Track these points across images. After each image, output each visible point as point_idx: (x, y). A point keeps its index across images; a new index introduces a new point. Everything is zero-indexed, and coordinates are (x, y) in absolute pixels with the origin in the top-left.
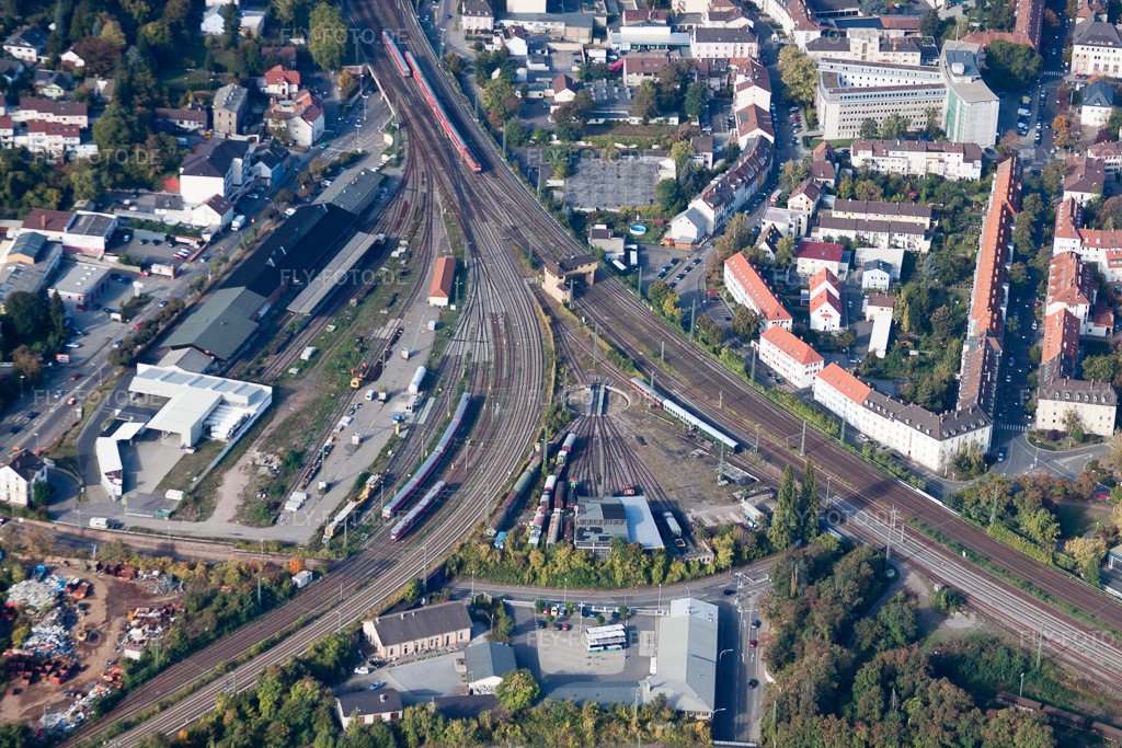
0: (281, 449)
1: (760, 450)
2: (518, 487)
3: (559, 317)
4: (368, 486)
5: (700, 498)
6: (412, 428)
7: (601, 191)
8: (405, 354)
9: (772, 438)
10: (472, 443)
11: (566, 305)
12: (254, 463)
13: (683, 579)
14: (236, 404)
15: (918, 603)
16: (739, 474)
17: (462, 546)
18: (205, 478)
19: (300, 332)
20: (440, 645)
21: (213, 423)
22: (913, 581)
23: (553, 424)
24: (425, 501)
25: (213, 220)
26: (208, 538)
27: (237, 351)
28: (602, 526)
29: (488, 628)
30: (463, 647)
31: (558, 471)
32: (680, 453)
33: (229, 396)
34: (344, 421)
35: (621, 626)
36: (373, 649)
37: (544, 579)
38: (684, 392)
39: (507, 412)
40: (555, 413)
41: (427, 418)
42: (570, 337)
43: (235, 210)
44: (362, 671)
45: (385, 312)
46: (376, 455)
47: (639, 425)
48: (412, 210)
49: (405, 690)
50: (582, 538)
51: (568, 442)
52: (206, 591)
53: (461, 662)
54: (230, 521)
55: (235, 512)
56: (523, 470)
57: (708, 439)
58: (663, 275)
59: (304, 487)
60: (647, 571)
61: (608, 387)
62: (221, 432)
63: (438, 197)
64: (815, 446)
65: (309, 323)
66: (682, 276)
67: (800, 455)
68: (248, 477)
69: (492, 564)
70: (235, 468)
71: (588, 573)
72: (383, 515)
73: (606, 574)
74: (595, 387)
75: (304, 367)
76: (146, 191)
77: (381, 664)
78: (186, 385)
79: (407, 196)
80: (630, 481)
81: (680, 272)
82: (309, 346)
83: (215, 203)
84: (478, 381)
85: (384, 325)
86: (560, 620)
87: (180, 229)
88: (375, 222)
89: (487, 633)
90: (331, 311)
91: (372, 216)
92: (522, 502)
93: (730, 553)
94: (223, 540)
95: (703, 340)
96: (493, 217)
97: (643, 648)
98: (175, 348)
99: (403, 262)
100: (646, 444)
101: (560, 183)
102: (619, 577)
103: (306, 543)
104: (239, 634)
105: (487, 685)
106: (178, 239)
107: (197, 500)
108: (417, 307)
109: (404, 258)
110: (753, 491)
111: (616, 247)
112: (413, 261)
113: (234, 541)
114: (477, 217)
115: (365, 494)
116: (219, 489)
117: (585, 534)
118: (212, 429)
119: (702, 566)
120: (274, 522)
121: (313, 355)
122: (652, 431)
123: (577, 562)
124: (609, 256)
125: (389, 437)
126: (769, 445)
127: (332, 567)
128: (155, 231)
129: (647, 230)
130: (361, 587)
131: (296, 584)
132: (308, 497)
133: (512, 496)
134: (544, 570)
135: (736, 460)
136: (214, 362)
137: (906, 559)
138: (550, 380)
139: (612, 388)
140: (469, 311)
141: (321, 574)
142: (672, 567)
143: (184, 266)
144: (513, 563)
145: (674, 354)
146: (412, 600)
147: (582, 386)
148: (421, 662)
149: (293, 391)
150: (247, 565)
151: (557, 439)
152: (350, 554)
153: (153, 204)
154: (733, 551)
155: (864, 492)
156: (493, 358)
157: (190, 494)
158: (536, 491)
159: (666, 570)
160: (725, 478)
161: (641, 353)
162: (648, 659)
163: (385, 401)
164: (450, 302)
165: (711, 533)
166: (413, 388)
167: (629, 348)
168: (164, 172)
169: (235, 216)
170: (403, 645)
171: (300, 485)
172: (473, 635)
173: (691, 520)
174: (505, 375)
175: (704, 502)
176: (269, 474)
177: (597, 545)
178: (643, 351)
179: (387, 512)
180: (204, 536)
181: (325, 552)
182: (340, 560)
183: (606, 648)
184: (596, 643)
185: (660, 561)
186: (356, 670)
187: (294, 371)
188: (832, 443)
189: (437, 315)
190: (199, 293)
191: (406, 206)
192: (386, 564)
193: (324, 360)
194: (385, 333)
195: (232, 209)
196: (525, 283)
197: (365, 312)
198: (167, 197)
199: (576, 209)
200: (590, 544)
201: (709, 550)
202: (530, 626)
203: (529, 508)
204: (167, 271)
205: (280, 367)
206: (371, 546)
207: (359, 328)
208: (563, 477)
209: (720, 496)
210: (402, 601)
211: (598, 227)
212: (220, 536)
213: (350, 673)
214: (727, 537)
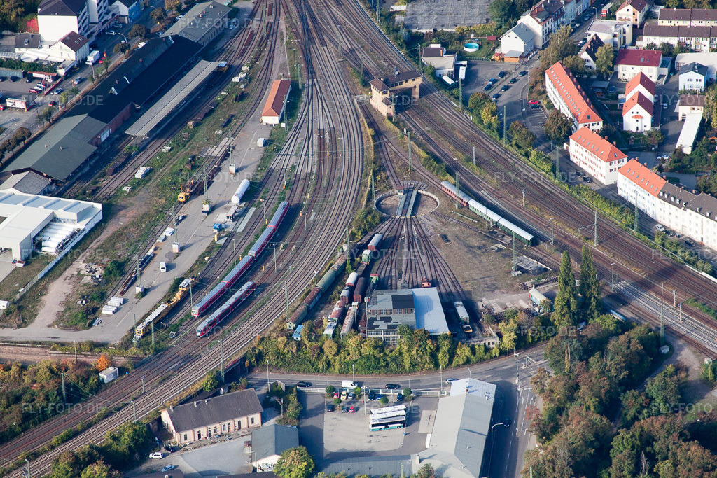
0: (105, 260)
1: (556, 242)
2: (320, 284)
3: (382, 129)
4: (181, 289)
5: (492, 288)
6: (231, 235)
7: (441, 13)
8: (233, 169)
9: (569, 231)
10: (285, 247)
11: (390, 118)
12: (79, 273)
13: (468, 362)
14: (67, 221)
15: (687, 376)
16: (532, 264)
17: (262, 339)
18: (30, 289)
19: (137, 154)
20: (232, 429)
21: (43, 238)
22: (687, 356)
23: (363, 227)
24: (231, 300)
25: (68, 56)
26: (27, 342)
27: (75, 173)
28: (392, 316)
29: (280, 413)
30: (251, 431)
31: (362, 268)
32: (479, 248)
33: (60, 213)
34: (168, 231)
35: (403, 407)
36: (170, 436)
37: (337, 366)
38: (492, 192)
39: (322, 218)
40: (366, 216)
41: (246, 227)
42: (390, 148)
43: (90, 46)
44: (156, 456)
45: (220, 132)
46: (194, 262)
47: (445, 225)
48: (257, 38)
49: (195, 471)
50: (372, 326)
51: (373, 243)
52: (17, 389)
53: (249, 444)
54: (49, 326)
55: (55, 318)
56: (329, 269)
57: (509, 235)
58: (489, 87)
59: (123, 293)
60: (433, 356)
61: (420, 191)
62: (50, 246)
63: (283, 25)
64: (609, 237)
65: (147, 145)
66: (506, 88)
67: (594, 245)
68: (71, 286)
69: (289, 355)
70: (61, 278)
71: (377, 360)
72: (193, 314)
73: (395, 359)
74: (408, 192)
75: (137, 185)
76: (9, 33)
77: (174, 449)
78: (20, 205)
79: (254, 25)
80: (429, 275)
81: (506, 83)
82: (144, 166)
83: (70, 41)
84: (298, 191)
85: (217, 144)
86: (349, 403)
87: (37, 66)
88: (222, 51)
89: (278, 417)
90: (168, 134)
91: (219, 46)
92: (324, 297)
93: (513, 336)
94: (40, 343)
95: (517, 145)
96: (333, 42)
97: (422, 426)
98: (15, 172)
99: (242, 86)
100: (448, 241)
101: (403, 8)
102: (407, 363)
103: (118, 342)
104: (44, 427)
105: (269, 463)
106: (35, 75)
107: (20, 308)
108: (250, 126)
109: (243, 83)
110: (544, 280)
111: (445, 64)
112: (252, 85)
113: (50, 344)
114: (317, 41)
115: (178, 296)
116: (43, 298)
117: (375, 323)
118: (43, 244)
119: (487, 350)
120: (90, 325)
121: (147, 174)
122: (456, 229)
123: (367, 349)
124: (438, 72)
125: (208, 244)
126: (566, 237)
127: (138, 364)
128: (13, 68)
129: (480, 47)
130: (164, 380)
131: (103, 379)
132: (125, 301)
133: (314, 292)
134: (338, 358)
135: (533, 252)
136: (51, 184)
137: (682, 336)
138: (366, 186)
139: (424, 192)
140: (299, 128)
141: (127, 370)
142: (458, 351)
143: (39, 99)
144: (309, 353)
145: (486, 159)
146: (211, 390)
147: (396, 192)
148: (213, 445)
149: (124, 207)
150: (57, 364)
151: (364, 240)
152: (157, 351)
153: (14, 44)
154: (516, 334)
155: (650, 276)
156: (315, 170)
157: (15, 303)
158: (339, 288)
159: (452, 354)
160: (519, 268)
161: (455, 159)
162: (425, 435)
163: (209, 213)
164: (281, 120)
165: (497, 319)
166: (235, 200)
167: (445, 155)
168: (26, 13)
169: (90, 52)
170: (196, 430)
171: (119, 291)
172: (264, 420)
173: (481, 308)
174: (324, 184)
175: (497, 291)
176: (92, 282)
177: (386, 332)
178: (457, 157)
179: (195, 311)
180: (23, 340)
181: (133, 350)
182: (147, 356)
183: (387, 427)
184: (378, 422)
185: (445, 346)
186: (151, 456)
187: (126, 189)
188: (626, 234)
189: (269, 133)
190: (47, 123)
191: (252, 35)
192: (190, 359)
193: (156, 179)
194: (217, 151)
195: (86, 46)
196: (355, 100)
197: (202, 132)
198: (26, 37)
199: (414, 31)
200: (379, 332)
201: (495, 334)
202: (319, 410)
203: (330, 303)
204: (20, 104)
205: (114, 186)
206: (178, 343)
207: (193, 148)
208: (366, 274)
209: (512, 285)
210: (201, 392)
211: (432, 46)
212: (38, 340)
213: (145, 458)
214: (512, 321)
